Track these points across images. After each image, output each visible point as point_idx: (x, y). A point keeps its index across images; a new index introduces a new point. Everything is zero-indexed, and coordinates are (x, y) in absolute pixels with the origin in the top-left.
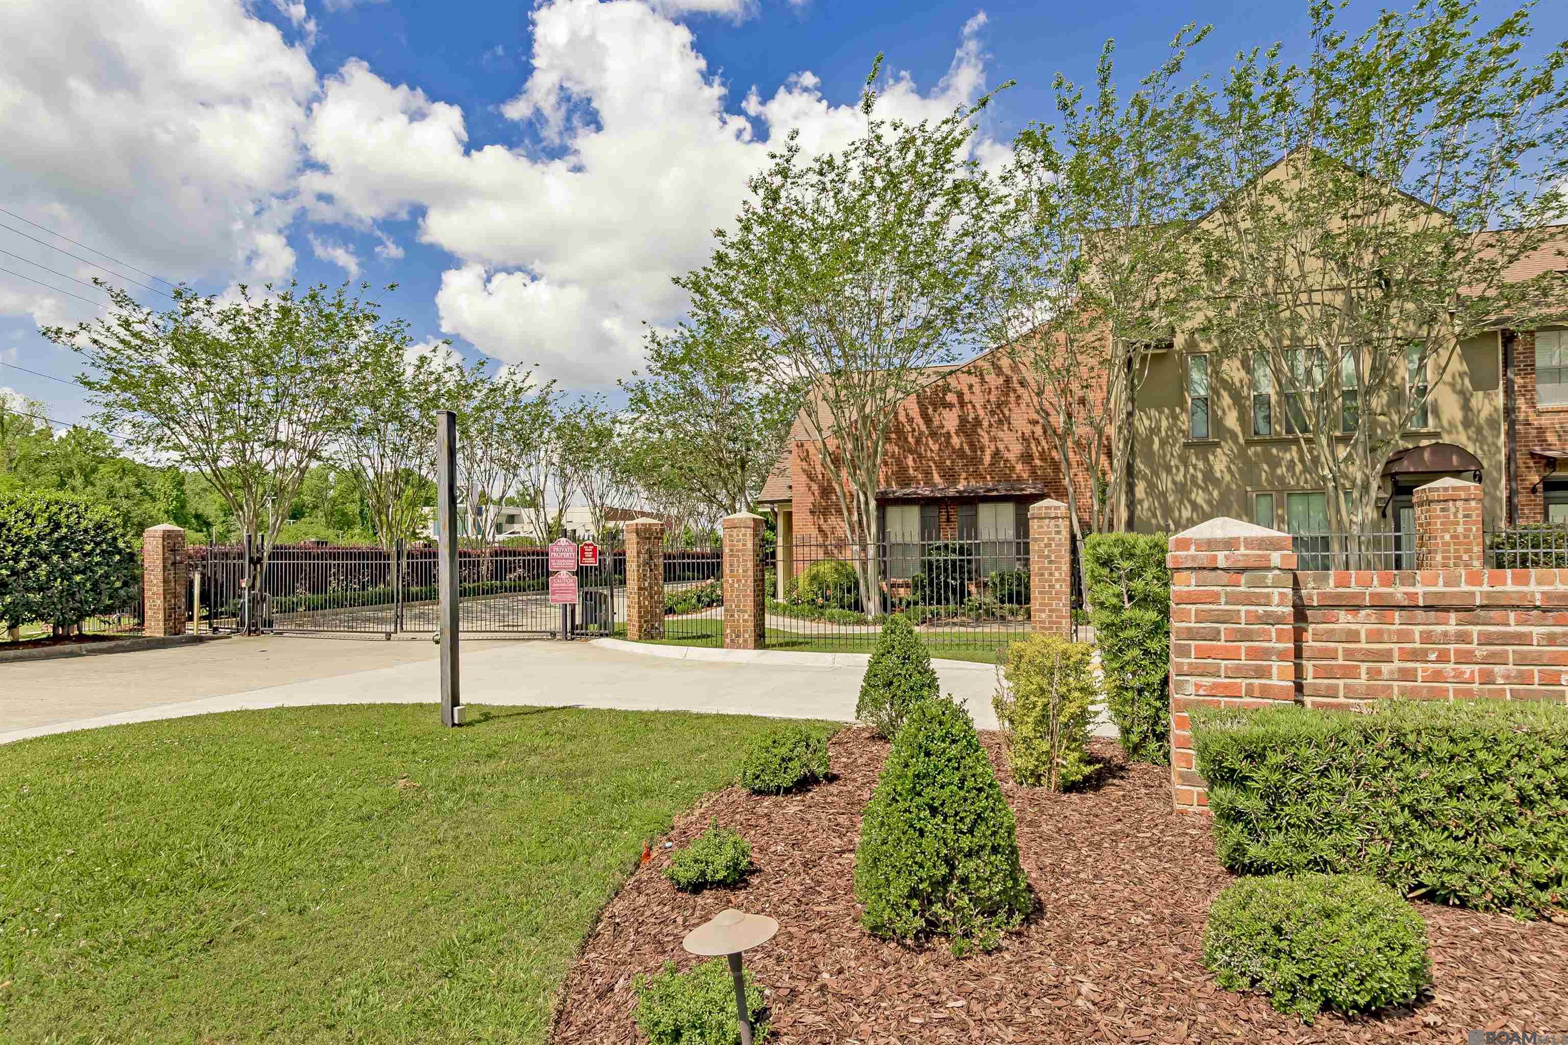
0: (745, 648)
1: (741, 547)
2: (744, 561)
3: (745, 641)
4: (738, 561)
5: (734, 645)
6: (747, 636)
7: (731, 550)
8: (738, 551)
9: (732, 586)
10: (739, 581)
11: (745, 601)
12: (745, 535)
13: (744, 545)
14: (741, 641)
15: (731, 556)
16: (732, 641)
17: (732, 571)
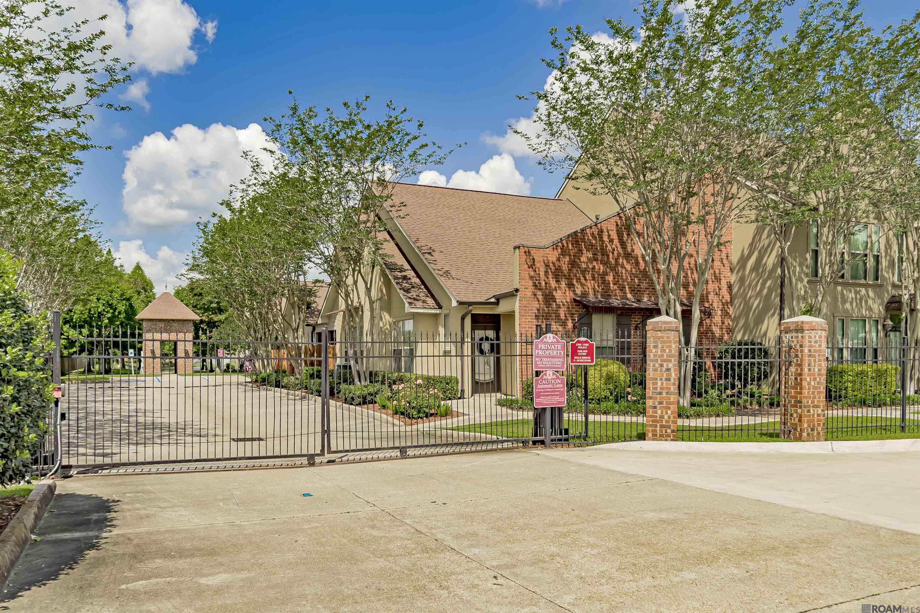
0: (818, 440)
1: (817, 348)
2: (820, 360)
3: (818, 434)
4: (815, 361)
5: (810, 438)
6: (820, 429)
7: (810, 351)
8: (815, 351)
9: (809, 384)
10: (815, 379)
11: (819, 398)
12: (820, 337)
13: (820, 346)
14: (815, 433)
15: (810, 356)
16: (808, 434)
17: (809, 370)
